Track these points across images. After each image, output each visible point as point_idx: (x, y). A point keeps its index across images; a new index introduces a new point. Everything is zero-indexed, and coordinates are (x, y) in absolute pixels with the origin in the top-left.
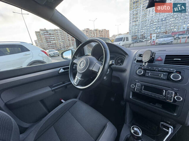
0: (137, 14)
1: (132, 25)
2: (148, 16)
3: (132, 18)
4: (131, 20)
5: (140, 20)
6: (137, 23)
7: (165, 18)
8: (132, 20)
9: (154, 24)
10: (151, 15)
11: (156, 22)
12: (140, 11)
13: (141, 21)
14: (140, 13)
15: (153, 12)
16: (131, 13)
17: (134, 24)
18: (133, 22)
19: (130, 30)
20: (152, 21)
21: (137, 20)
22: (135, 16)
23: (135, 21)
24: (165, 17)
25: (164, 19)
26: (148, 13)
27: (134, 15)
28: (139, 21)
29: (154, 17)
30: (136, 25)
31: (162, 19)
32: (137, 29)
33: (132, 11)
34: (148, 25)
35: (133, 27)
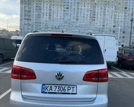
0: (29, 11)
1: (23, 23)
2: (42, 18)
3: (23, 14)
4: (22, 16)
6: (30, 22)
9: (49, 29)
10: (45, 19)
11: (50, 28)
12: (33, 9)
13: (34, 21)
14: (33, 12)
16: (22, 8)
17: (26, 22)
18: (25, 19)
19: (21, 29)
21: (30, 18)
22: (28, 13)
23: (28, 20)
24: (58, 25)
25: (57, 27)
26: (42, 16)
27: (25, 11)
28: (32, 21)
29: (48, 22)
30: (29, 24)
33: (24, 5)
34: (43, 29)
35: (26, 26)
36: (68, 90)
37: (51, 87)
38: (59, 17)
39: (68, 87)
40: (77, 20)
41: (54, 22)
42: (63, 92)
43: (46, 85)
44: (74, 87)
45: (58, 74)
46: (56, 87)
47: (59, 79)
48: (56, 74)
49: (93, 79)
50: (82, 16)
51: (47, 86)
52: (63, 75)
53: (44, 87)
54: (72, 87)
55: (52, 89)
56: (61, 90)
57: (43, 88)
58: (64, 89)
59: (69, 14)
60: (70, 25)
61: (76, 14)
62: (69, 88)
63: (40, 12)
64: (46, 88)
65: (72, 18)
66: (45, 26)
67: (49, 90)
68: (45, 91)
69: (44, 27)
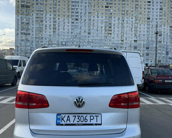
0: (28, 23)
1: (20, 39)
2: (44, 32)
3: (20, 27)
4: (18, 30)
5: (33, 34)
6: (29, 38)
7: (66, 42)
8: (20, 30)
10: (48, 33)
11: (55, 44)
12: (33, 21)
13: (34, 36)
14: (33, 25)
15: (50, 29)
16: (18, 19)
17: (24, 37)
18: (22, 33)
19: (17, 46)
20: (50, 41)
21: (28, 32)
22: (25, 26)
23: (26, 34)
24: (65, 40)
25: (64, 43)
26: (44, 29)
27: (22, 23)
28: (31, 36)
29: (52, 36)
30: (27, 40)
31: (62, 42)
32: (29, 48)
33: (20, 16)
35: (23, 43)
36: (91, 119)
37: (68, 117)
38: (66, 31)
39: (91, 116)
40: (89, 33)
41: (60, 37)
42: (84, 123)
43: (61, 115)
44: (98, 116)
45: (77, 99)
46: (75, 116)
47: (79, 106)
48: (75, 100)
49: (122, 104)
50: (95, 29)
51: (63, 116)
52: (84, 100)
53: (59, 117)
54: (95, 116)
55: (69, 120)
56: (82, 121)
57: (58, 119)
58: (85, 119)
59: (79, 27)
60: (81, 40)
61: (87, 27)
62: (92, 118)
63: (41, 25)
64: (62, 119)
65: (83, 31)
66: (49, 42)
67: (66, 121)
68: (61, 123)
69: (47, 44)
